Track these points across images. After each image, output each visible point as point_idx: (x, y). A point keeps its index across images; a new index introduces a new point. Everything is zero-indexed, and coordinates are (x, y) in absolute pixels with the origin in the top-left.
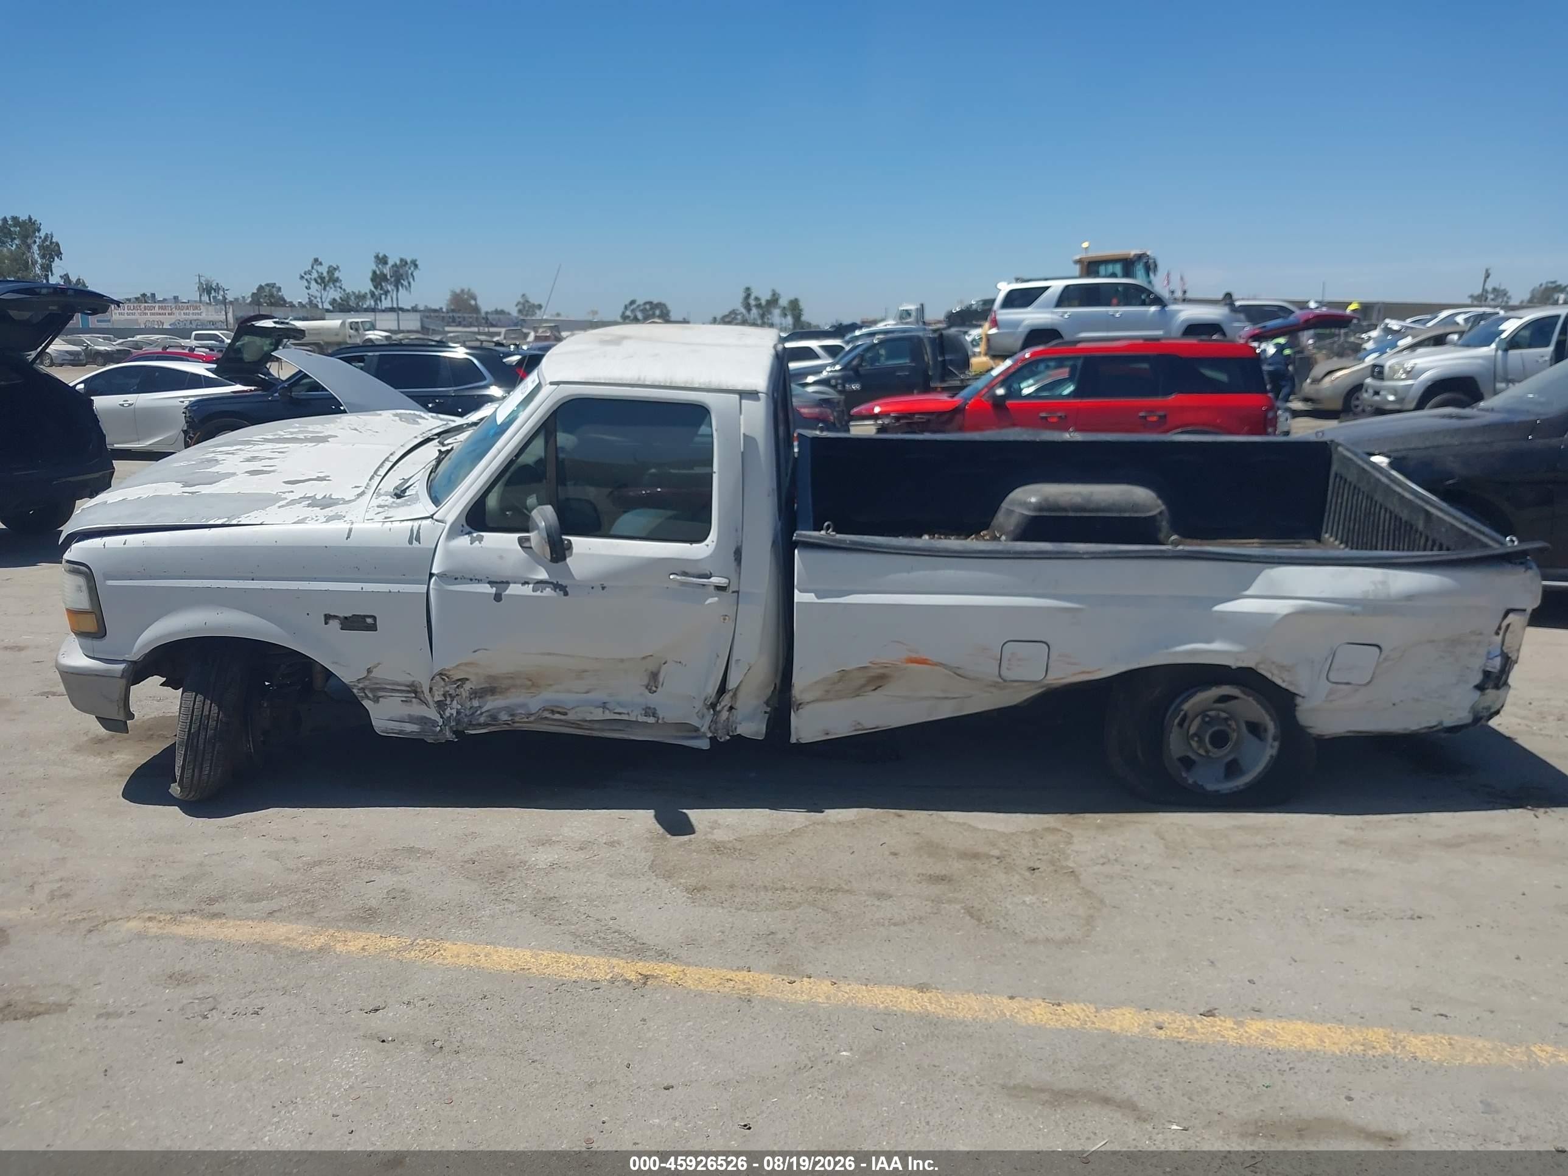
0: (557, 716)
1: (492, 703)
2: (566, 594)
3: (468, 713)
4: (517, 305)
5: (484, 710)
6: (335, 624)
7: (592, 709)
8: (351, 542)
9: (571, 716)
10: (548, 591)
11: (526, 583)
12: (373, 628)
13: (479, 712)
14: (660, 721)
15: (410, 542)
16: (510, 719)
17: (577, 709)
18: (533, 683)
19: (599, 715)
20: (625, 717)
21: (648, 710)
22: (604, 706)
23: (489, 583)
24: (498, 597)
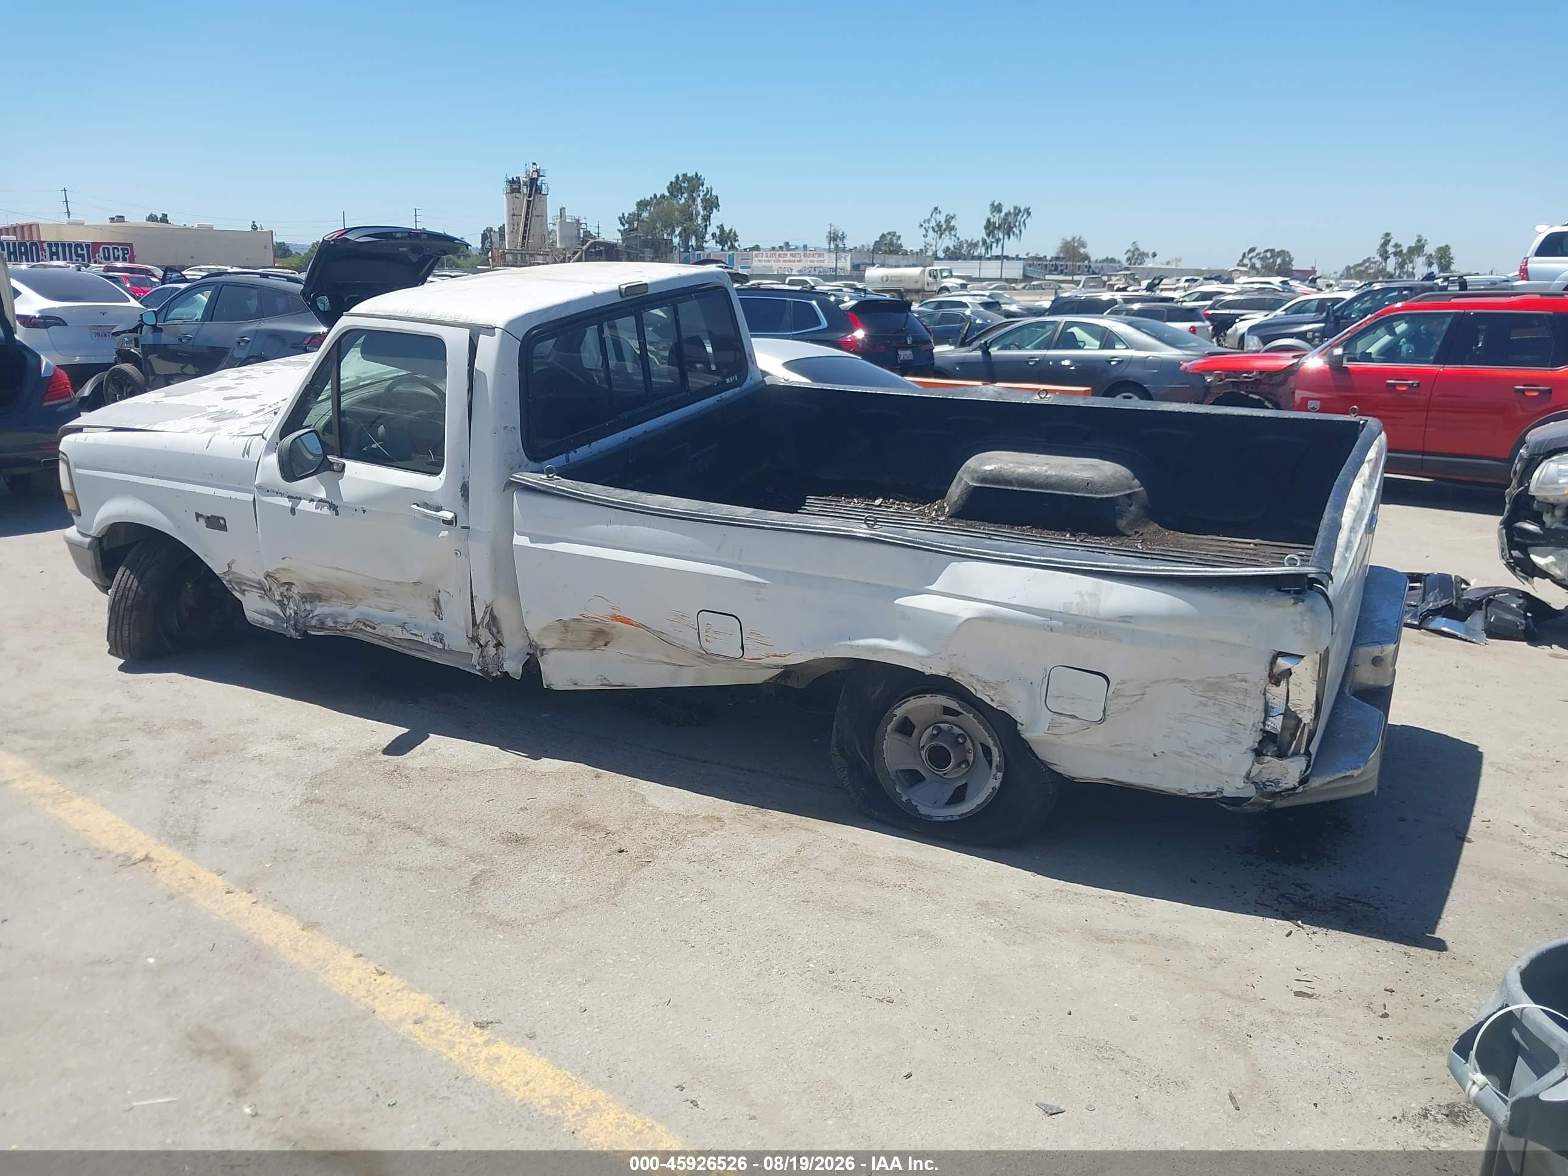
0: (368, 629)
1: (320, 609)
2: (337, 514)
3: (303, 615)
4: (1126, 253)
5: (315, 613)
6: (202, 521)
7: (394, 627)
8: (210, 452)
9: (378, 631)
10: (325, 510)
11: (312, 500)
12: (224, 528)
13: (311, 615)
14: (446, 648)
15: (243, 456)
16: (333, 625)
17: (383, 625)
18: (348, 595)
19: (398, 633)
20: (420, 639)
21: (437, 635)
22: (403, 626)
23: (289, 497)
24: (293, 511)
